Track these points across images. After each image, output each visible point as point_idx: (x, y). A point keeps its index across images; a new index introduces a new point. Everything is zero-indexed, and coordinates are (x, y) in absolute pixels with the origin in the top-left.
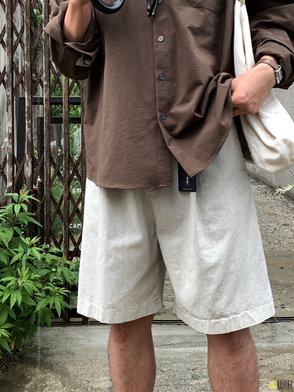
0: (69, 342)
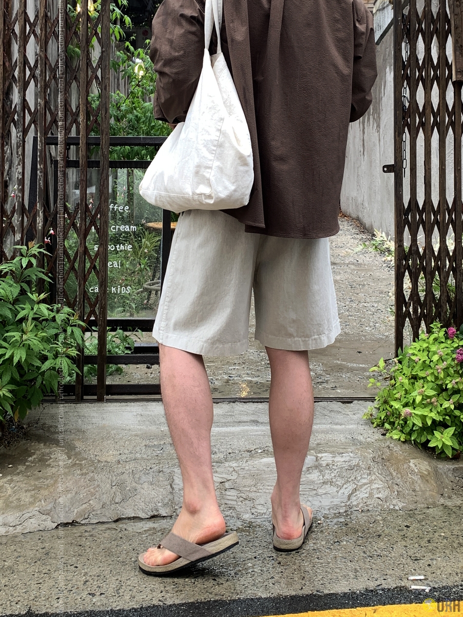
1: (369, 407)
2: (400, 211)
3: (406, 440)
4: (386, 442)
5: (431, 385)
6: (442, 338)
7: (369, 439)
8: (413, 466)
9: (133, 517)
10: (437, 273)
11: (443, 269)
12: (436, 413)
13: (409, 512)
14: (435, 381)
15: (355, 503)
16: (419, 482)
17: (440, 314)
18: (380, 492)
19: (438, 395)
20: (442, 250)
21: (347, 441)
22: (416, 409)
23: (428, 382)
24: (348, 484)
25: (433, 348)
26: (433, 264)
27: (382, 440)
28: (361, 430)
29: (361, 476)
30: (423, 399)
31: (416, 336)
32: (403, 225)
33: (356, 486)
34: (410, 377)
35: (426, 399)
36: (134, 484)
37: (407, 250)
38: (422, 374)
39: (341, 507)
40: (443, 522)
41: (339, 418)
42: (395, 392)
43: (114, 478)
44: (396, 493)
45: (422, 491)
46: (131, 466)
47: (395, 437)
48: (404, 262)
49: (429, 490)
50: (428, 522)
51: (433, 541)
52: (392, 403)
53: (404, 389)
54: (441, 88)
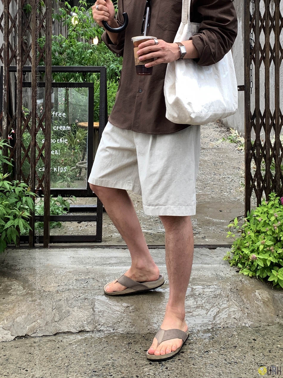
0: (32, 261)
1: (228, 252)
2: (249, 117)
3: (252, 276)
4: (239, 277)
5: (270, 237)
6: (277, 204)
7: (227, 275)
8: (258, 295)
9: (67, 332)
10: (273, 159)
11: (277, 157)
12: (273, 257)
13: (255, 329)
14: (272, 235)
15: (218, 322)
16: (262, 306)
17: (275, 186)
18: (235, 314)
19: (275, 244)
20: (277, 144)
21: (213, 276)
22: (259, 254)
23: (267, 235)
24: (214, 308)
25: (271, 212)
26: (271, 153)
27: (237, 276)
28: (222, 268)
29: (222, 302)
30: (264, 248)
31: (259, 202)
32: (250, 127)
33: (219, 309)
34: (256, 231)
35: (266, 248)
36: (68, 308)
37: (253, 143)
38: (263, 230)
39: (209, 324)
40: (279, 336)
41: (208, 260)
42: (245, 242)
43: (54, 303)
44: (246, 314)
45: (264, 313)
46: (66, 295)
47: (246, 273)
48: (251, 152)
49: (268, 312)
50: (269, 336)
51: (272, 351)
52: (243, 250)
53: (251, 240)
54: (276, 33)
